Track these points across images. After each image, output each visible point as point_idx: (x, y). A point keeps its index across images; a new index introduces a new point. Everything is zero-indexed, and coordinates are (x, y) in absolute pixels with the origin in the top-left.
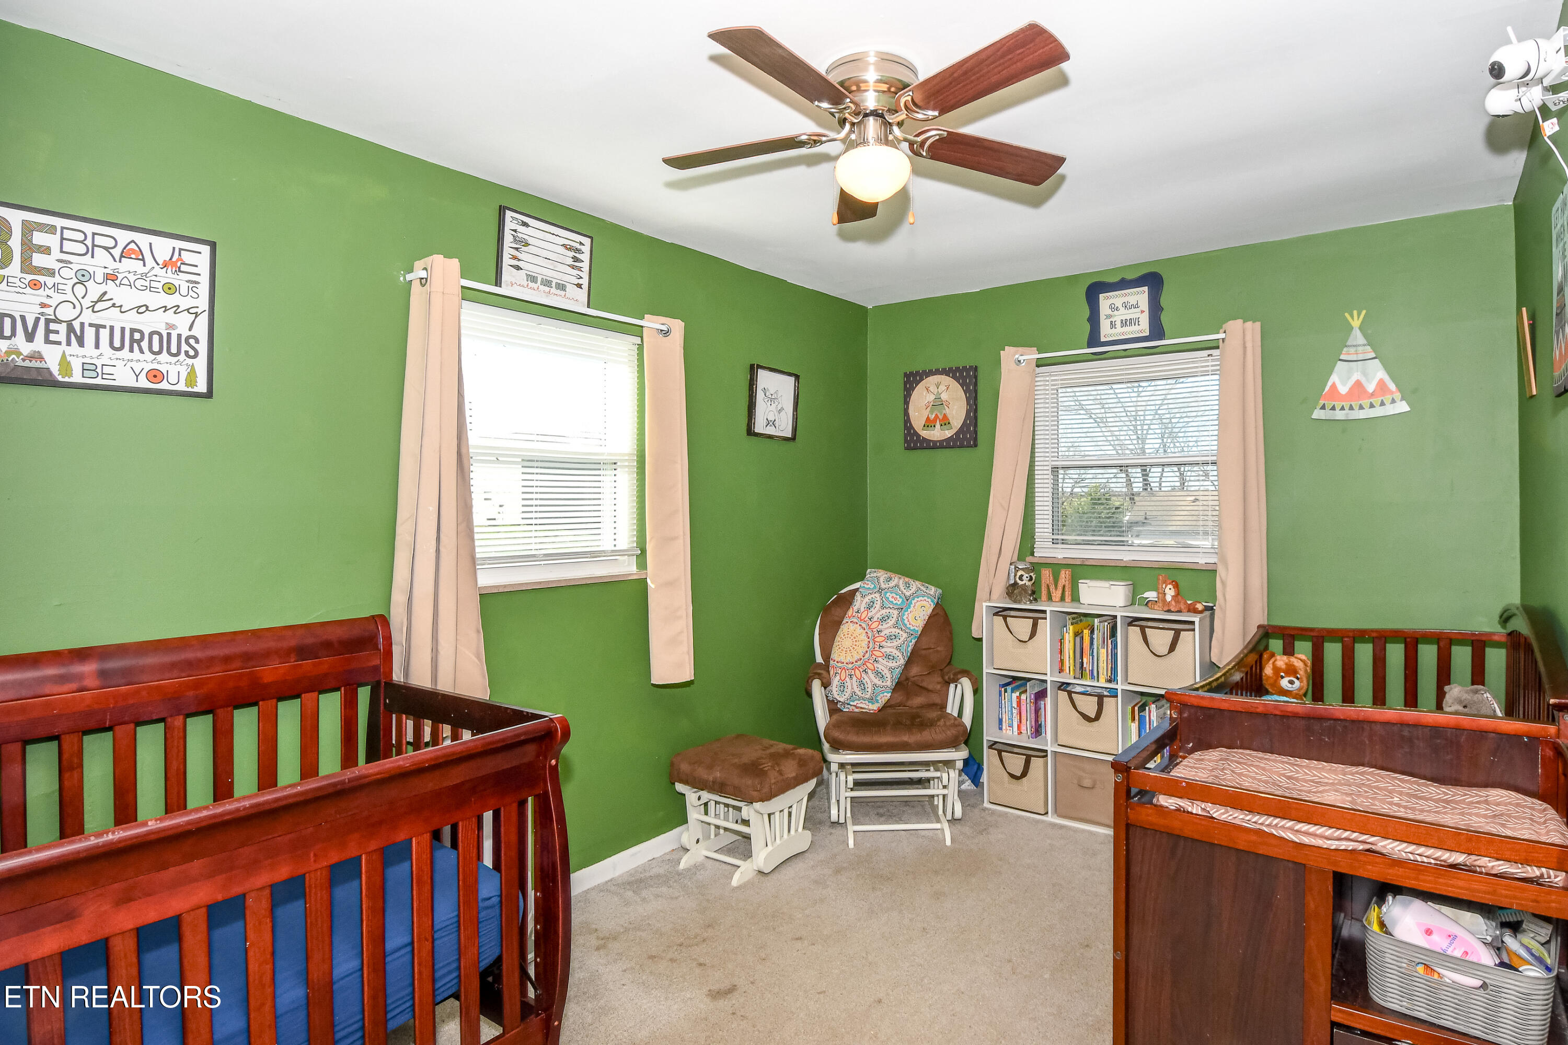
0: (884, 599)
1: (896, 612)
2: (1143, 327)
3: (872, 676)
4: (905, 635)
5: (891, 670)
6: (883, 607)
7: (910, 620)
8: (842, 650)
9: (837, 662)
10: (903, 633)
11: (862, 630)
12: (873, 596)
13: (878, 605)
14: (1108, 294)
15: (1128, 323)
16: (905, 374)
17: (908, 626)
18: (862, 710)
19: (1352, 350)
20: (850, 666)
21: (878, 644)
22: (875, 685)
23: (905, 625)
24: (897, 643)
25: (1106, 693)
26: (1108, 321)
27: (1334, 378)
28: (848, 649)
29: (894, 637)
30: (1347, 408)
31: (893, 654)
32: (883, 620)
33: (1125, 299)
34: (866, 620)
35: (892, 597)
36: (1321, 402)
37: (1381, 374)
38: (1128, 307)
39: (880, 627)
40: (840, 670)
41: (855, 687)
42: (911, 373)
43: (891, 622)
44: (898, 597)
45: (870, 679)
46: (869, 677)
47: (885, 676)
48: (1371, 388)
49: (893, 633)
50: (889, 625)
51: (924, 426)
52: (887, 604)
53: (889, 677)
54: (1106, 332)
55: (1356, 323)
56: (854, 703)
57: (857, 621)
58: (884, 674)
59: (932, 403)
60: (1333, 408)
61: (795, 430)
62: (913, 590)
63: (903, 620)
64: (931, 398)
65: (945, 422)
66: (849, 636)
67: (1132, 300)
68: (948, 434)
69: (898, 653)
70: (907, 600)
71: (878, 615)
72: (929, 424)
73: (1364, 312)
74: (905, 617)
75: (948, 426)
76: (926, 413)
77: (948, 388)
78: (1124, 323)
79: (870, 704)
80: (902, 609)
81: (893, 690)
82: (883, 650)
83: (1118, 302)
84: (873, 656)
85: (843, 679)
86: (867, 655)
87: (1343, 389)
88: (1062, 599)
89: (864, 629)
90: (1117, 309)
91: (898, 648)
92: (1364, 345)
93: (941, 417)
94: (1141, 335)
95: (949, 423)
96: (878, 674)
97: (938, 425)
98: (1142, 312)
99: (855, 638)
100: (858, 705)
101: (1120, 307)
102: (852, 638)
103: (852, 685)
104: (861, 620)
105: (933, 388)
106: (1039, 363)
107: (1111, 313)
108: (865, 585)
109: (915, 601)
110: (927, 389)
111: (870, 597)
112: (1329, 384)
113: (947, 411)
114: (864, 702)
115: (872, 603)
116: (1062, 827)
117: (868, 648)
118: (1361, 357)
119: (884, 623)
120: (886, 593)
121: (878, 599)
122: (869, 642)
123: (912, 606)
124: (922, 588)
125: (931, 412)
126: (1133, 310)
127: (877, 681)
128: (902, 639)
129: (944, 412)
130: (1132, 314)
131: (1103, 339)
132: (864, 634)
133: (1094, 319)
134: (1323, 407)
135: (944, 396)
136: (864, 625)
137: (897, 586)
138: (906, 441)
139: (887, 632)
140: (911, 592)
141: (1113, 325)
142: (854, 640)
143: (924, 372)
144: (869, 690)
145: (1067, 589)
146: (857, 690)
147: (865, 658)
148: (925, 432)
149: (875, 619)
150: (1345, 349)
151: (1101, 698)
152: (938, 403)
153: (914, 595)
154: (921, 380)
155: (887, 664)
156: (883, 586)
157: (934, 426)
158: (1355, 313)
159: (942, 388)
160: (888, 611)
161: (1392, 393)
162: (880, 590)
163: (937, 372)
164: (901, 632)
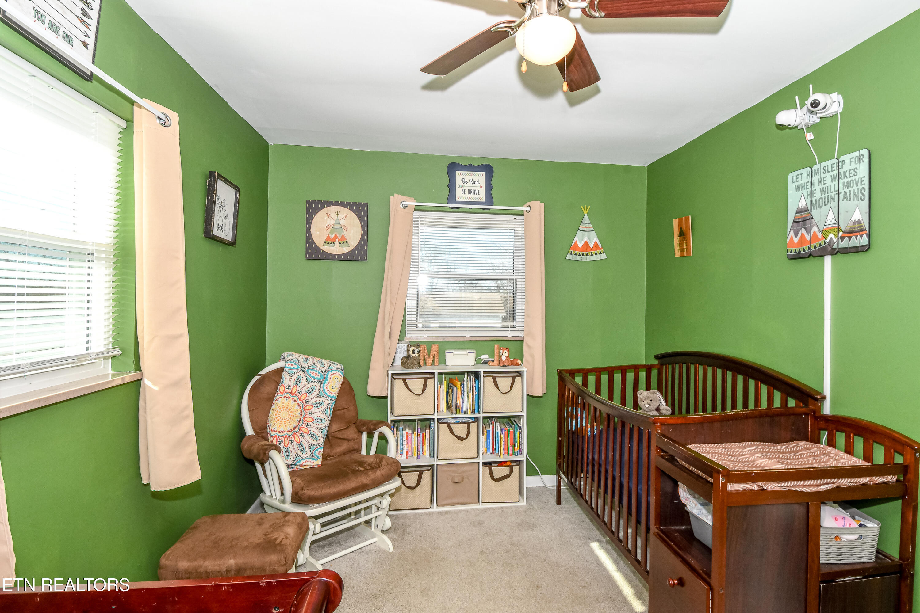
0: (307, 375)
1: (318, 385)
2: (482, 196)
3: (307, 437)
4: (327, 402)
5: (321, 430)
6: (308, 382)
7: (329, 390)
8: (281, 421)
9: (279, 432)
10: (325, 400)
11: (294, 403)
12: (299, 374)
13: (303, 381)
14: (461, 172)
15: (472, 192)
16: (308, 202)
17: (328, 394)
18: (306, 467)
19: (584, 225)
20: (290, 433)
21: (308, 411)
22: (311, 445)
23: (326, 394)
24: (322, 409)
25: (471, 421)
26: (461, 189)
27: (576, 239)
28: (286, 420)
29: (319, 404)
30: (581, 254)
31: (320, 418)
32: (309, 392)
33: (471, 177)
34: (296, 394)
35: (313, 373)
36: (571, 251)
37: (596, 239)
38: (473, 182)
39: (307, 398)
40: (283, 438)
41: (296, 449)
42: (313, 202)
43: (315, 393)
44: (317, 372)
45: (307, 441)
46: (305, 439)
47: (317, 436)
48: (591, 245)
49: (318, 401)
50: (314, 395)
51: (325, 242)
52: (310, 380)
53: (320, 436)
54: (459, 195)
55: (585, 212)
56: (301, 463)
57: (289, 396)
58: (316, 435)
59: (332, 226)
60: (575, 254)
61: (235, 235)
62: (326, 366)
63: (323, 390)
64: (332, 222)
65: (343, 242)
66: (285, 409)
67: (475, 179)
68: (345, 250)
69: (324, 417)
70: (324, 374)
71: (305, 389)
72: (329, 241)
73: (589, 207)
74: (325, 388)
75: (345, 244)
76: (326, 234)
77: (346, 217)
78: (470, 192)
79: (314, 461)
80: (322, 382)
81: (324, 445)
82: (312, 416)
83: (467, 178)
84: (305, 422)
85: (286, 445)
86: (301, 422)
87: (580, 245)
88: (433, 364)
89: (296, 402)
90: (466, 182)
91: (323, 412)
92: (589, 224)
93: (340, 237)
94: (480, 201)
95: (346, 242)
96: (311, 435)
97: (337, 243)
98: (481, 187)
99: (290, 410)
100: (304, 464)
101: (468, 181)
102: (287, 410)
103: (294, 448)
104: (292, 394)
105: (333, 215)
106: (417, 208)
107: (463, 184)
108: (290, 366)
109: (330, 375)
110: (328, 215)
111: (296, 375)
112: (574, 242)
113: (345, 233)
114: (308, 460)
115: (299, 380)
116: (447, 513)
117: (301, 416)
118: (588, 229)
119: (310, 395)
120: (308, 370)
121: (303, 376)
122: (301, 411)
123: (328, 378)
124: (331, 364)
125: (331, 232)
126: (475, 185)
127: (312, 441)
128: (326, 405)
129: (343, 234)
130: (475, 187)
131: (457, 200)
132: (297, 406)
133: (452, 186)
134: (571, 254)
135: (343, 222)
136: (295, 398)
137: (314, 364)
138: (307, 252)
139: (313, 401)
140: (325, 368)
141: (463, 192)
142: (289, 411)
143: (325, 202)
144: (307, 449)
145: (436, 357)
146: (298, 452)
147: (300, 424)
148: (326, 247)
149: (303, 392)
150: (581, 224)
151: (469, 424)
152: (337, 227)
153: (328, 370)
154: (323, 207)
155: (318, 426)
156: (304, 366)
157: (334, 243)
158: (586, 206)
159: (341, 216)
160: (312, 384)
161: (600, 249)
162: (303, 369)
163: (337, 204)
164: (324, 400)
